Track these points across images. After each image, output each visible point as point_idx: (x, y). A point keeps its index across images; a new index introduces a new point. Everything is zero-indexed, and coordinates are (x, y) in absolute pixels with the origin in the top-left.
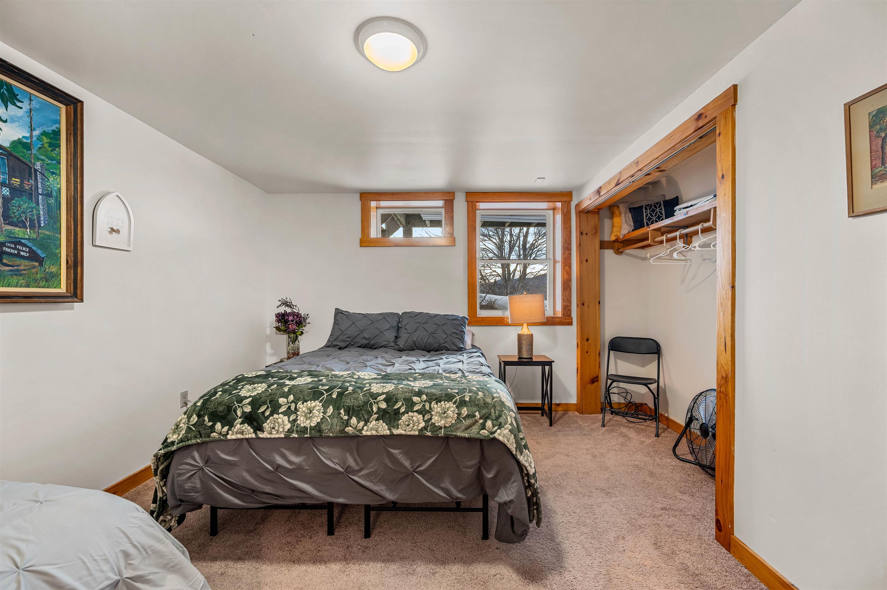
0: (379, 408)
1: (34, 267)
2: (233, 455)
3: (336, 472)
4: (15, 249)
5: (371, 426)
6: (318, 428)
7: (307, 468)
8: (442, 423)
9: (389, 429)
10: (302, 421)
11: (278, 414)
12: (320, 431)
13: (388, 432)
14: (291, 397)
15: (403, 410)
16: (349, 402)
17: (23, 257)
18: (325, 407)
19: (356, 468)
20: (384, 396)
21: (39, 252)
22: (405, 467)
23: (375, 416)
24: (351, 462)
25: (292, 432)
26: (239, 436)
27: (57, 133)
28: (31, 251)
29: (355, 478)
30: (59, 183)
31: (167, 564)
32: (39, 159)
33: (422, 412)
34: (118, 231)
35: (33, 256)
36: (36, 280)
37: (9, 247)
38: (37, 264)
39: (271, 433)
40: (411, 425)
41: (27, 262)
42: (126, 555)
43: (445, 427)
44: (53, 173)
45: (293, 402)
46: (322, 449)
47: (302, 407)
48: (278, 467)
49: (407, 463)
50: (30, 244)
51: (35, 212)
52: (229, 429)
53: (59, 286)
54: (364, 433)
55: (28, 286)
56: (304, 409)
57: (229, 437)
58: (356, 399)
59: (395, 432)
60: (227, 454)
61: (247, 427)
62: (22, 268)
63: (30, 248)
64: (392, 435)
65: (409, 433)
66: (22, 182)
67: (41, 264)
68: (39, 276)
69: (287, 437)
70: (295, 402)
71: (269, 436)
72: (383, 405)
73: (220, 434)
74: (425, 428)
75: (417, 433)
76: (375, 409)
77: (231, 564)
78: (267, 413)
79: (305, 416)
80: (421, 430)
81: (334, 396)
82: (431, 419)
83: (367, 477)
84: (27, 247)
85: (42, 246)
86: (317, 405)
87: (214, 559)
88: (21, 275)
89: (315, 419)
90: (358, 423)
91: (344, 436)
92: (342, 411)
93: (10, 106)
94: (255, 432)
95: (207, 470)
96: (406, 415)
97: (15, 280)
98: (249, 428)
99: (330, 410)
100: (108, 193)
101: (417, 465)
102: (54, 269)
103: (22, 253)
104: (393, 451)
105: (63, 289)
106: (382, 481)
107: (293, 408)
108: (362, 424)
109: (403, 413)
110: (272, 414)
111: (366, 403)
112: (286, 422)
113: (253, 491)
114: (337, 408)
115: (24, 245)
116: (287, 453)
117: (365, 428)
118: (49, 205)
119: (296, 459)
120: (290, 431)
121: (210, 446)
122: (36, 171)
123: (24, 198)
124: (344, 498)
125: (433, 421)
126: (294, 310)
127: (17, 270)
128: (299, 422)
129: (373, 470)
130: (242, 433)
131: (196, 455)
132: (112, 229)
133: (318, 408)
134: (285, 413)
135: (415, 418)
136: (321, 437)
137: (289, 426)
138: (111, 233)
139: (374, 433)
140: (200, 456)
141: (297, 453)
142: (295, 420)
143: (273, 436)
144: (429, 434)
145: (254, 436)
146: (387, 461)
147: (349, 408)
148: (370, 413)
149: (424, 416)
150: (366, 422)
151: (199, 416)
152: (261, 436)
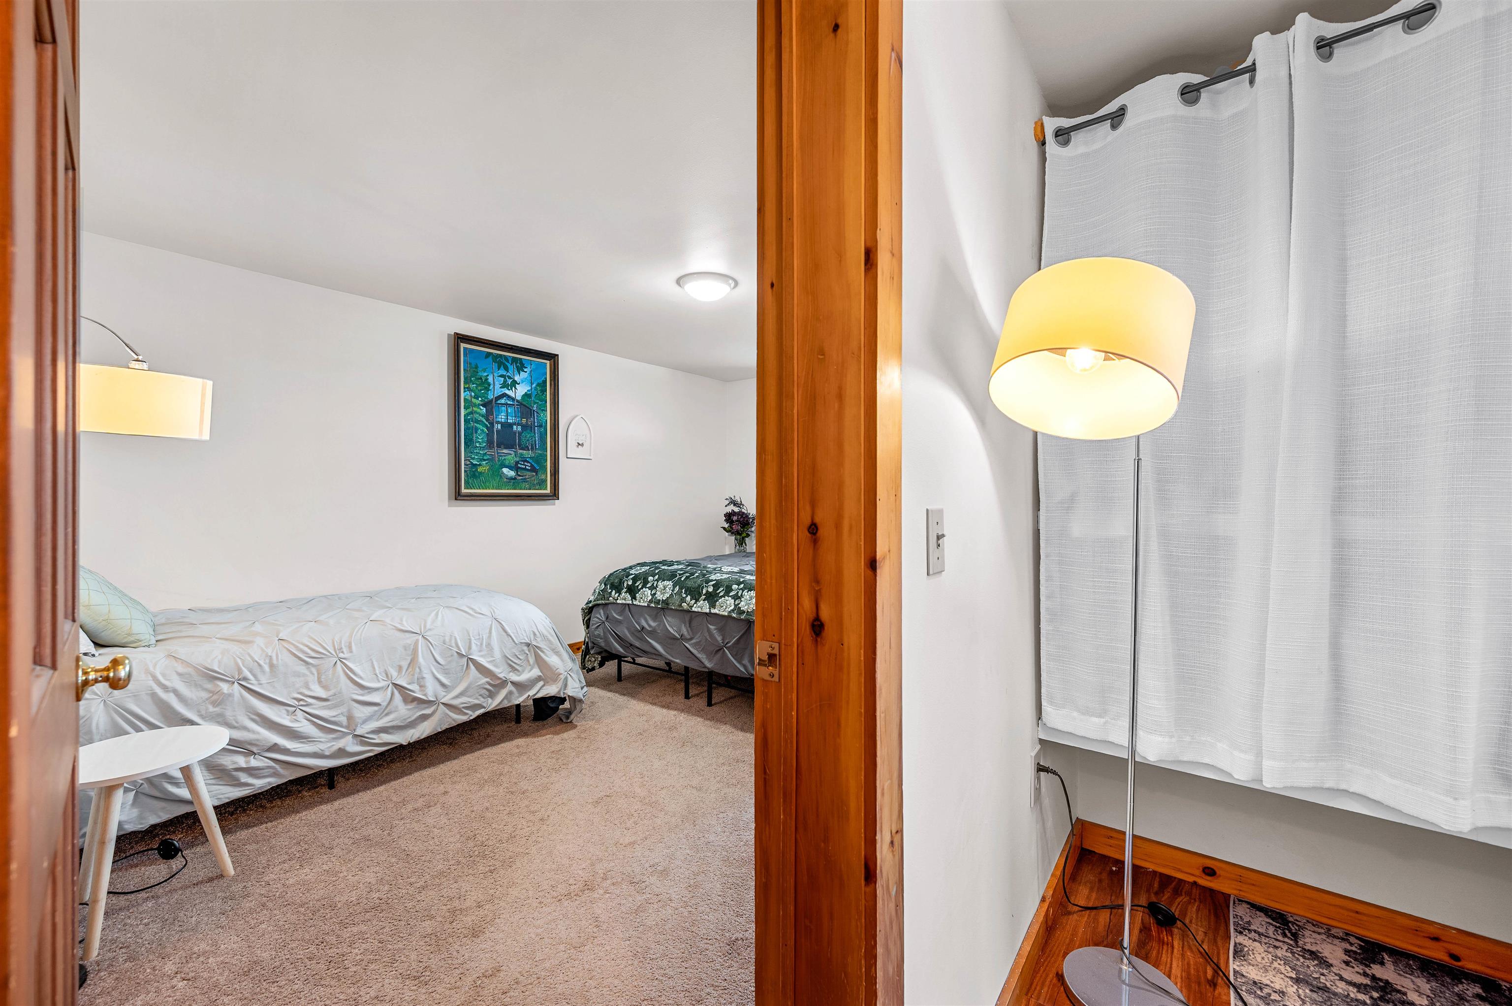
0: (707, 591)
1: (533, 476)
2: (620, 616)
3: (675, 639)
4: (524, 465)
5: (699, 604)
6: (666, 602)
7: (659, 632)
8: (745, 608)
9: (710, 609)
10: (659, 596)
11: (646, 588)
12: (667, 604)
13: (708, 611)
14: (657, 577)
15: (721, 594)
16: (689, 583)
17: (528, 470)
18: (674, 586)
19: (688, 637)
20: (714, 582)
21: (535, 465)
22: (717, 641)
23: (704, 597)
24: (684, 631)
25: (651, 603)
26: (624, 602)
27: (545, 382)
28: (532, 466)
29: (687, 645)
30: (546, 416)
31: (554, 649)
32: (535, 403)
33: (736, 597)
34: (582, 445)
35: (533, 469)
36: (534, 484)
37: (521, 464)
38: (535, 474)
39: (640, 602)
40: (724, 607)
41: (529, 473)
42: (535, 634)
43: (748, 612)
44: (543, 410)
45: (656, 580)
46: (668, 618)
47: (661, 585)
48: (643, 628)
49: (719, 639)
50: (531, 461)
51: (533, 439)
52: (619, 596)
53: (546, 488)
54: (693, 609)
55: (530, 489)
56: (661, 586)
57: (618, 601)
58: (695, 582)
59: (713, 611)
60: (616, 614)
61: (628, 596)
62: (527, 477)
63: (531, 464)
64: (710, 613)
65: (721, 613)
66: (527, 421)
67: (537, 474)
68: (535, 482)
69: (648, 606)
70: (657, 580)
71: (639, 604)
72: (711, 589)
73: (614, 598)
74: (733, 611)
75: (726, 614)
76: (704, 592)
77: (617, 695)
78: (640, 587)
79: (661, 592)
80: (730, 612)
81: (682, 579)
82: (739, 604)
83: (695, 645)
84: (530, 463)
85: (538, 462)
86: (669, 584)
87: (611, 691)
88: (527, 482)
89: (666, 595)
90: (691, 600)
91: (681, 610)
92: (683, 591)
93: (522, 373)
94: (632, 600)
95: (607, 624)
96: (723, 598)
97: (523, 485)
98: (629, 596)
99: (677, 589)
100: (577, 416)
101: (727, 641)
102: (543, 477)
103: (527, 467)
104: (711, 627)
105: (548, 491)
106: (703, 650)
107: (655, 585)
108: (693, 601)
109: (721, 597)
110: (642, 588)
111: (699, 586)
112: (649, 594)
113: (631, 645)
114: (681, 588)
115: (528, 462)
116: (648, 617)
117: (695, 605)
118: (541, 433)
119: (653, 624)
120: (651, 601)
121: (610, 606)
122: (534, 411)
123: (528, 431)
124: (681, 660)
125: (740, 606)
126: (743, 510)
127: (525, 479)
128: (656, 596)
129: (698, 640)
130: (625, 599)
131: (602, 612)
132: (578, 443)
133: (670, 586)
134: (650, 588)
135: (728, 602)
136: (668, 608)
137: (650, 598)
138: (578, 447)
139: (699, 610)
140: (604, 613)
141: (654, 620)
142: (655, 594)
143: (641, 604)
144: (734, 615)
145: (631, 602)
146: (707, 634)
147: (688, 587)
148: (700, 595)
149: (735, 601)
150: (697, 600)
151: (605, 585)
152: (634, 603)
